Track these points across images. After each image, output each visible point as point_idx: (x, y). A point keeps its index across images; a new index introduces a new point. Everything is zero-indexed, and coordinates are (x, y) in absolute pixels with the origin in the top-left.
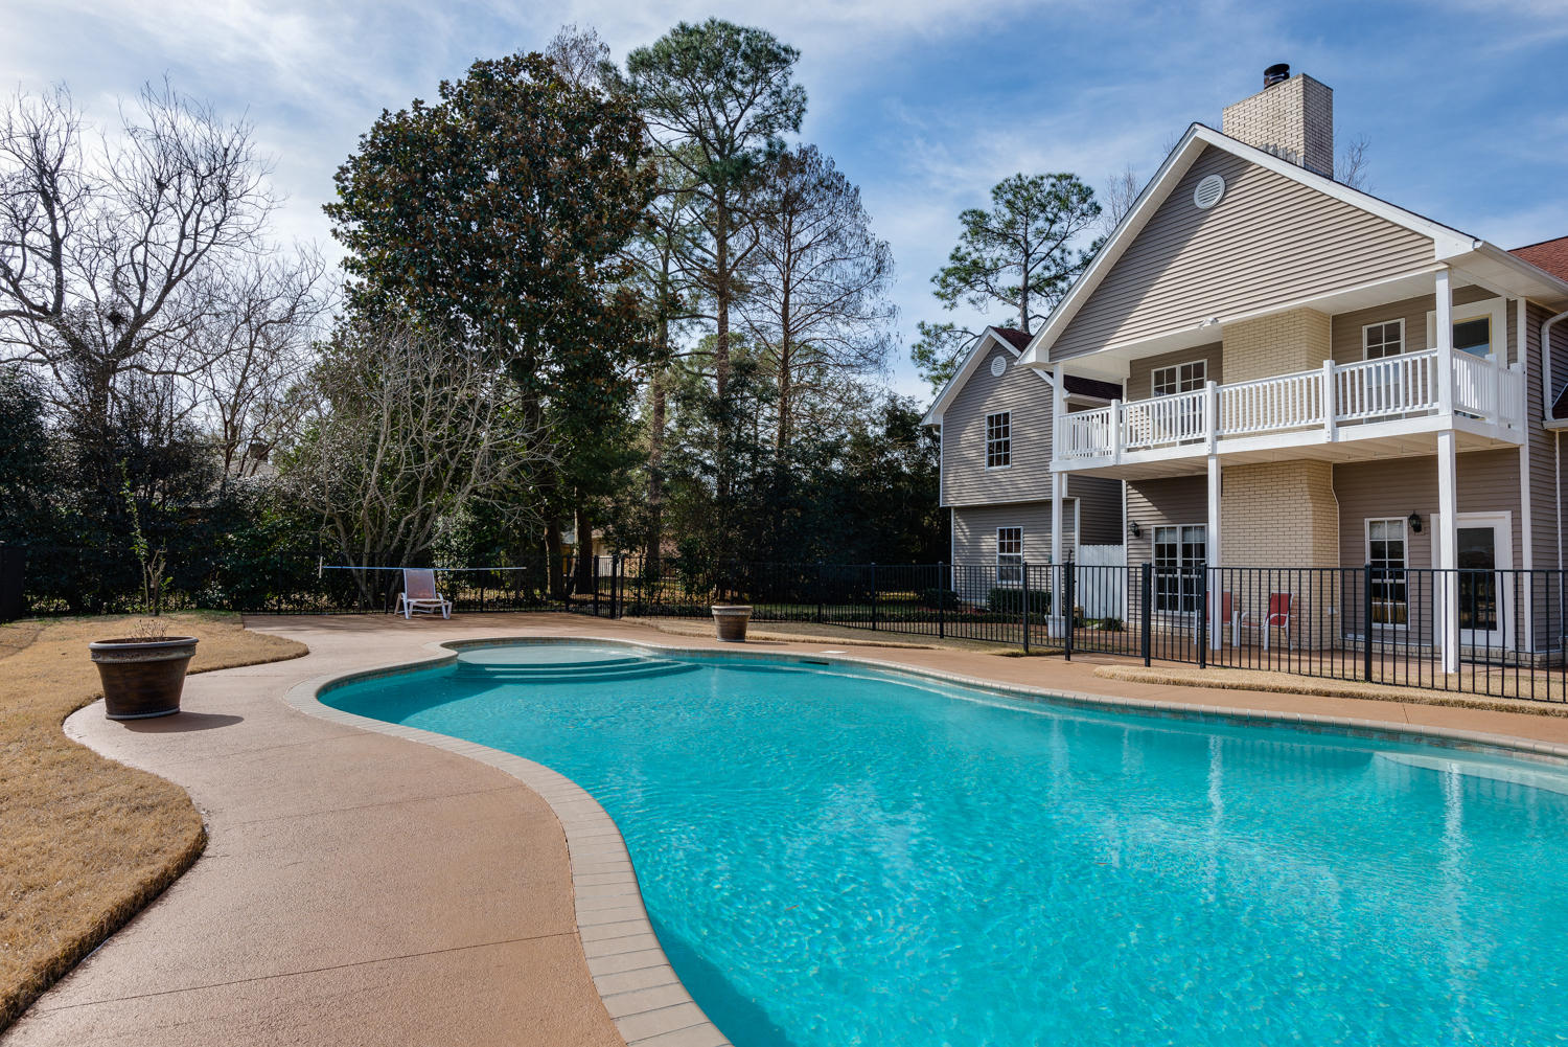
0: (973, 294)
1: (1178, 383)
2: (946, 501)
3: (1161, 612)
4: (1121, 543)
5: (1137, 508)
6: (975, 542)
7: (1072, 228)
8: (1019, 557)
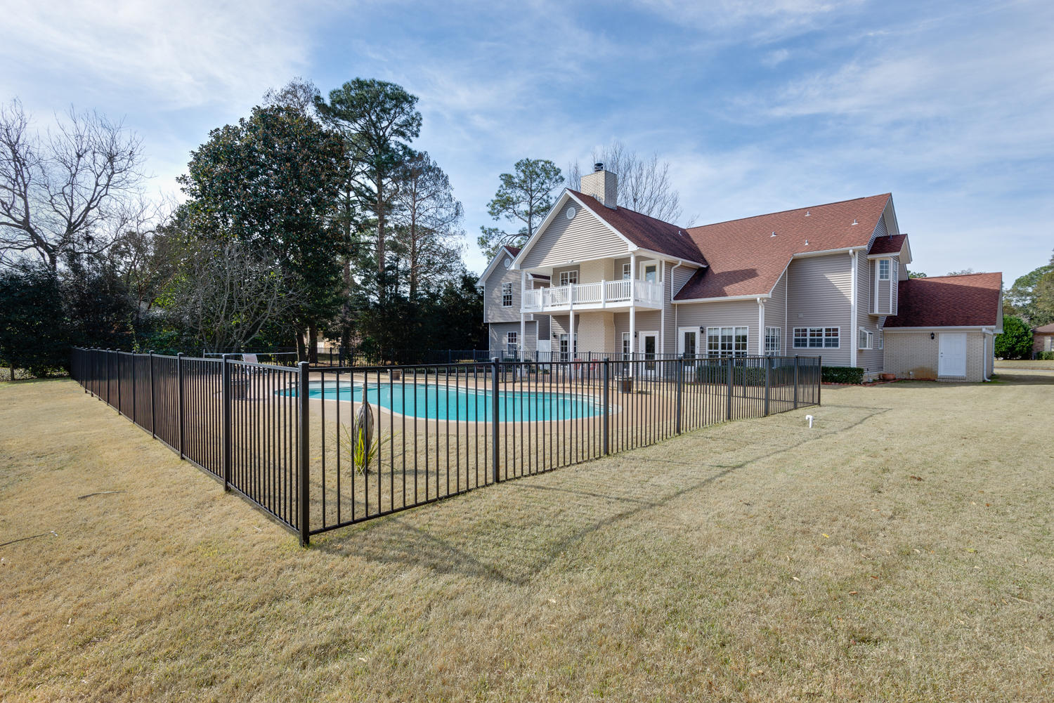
0: (507, 213)
1: (569, 278)
2: (486, 320)
4: (549, 339)
5: (555, 327)
6: (500, 339)
7: (551, 187)
8: (517, 345)
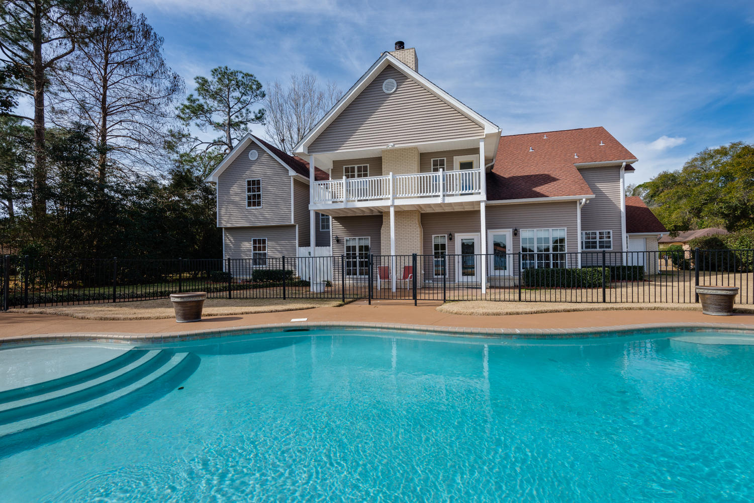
0: (198, 121)
1: (356, 173)
2: (220, 223)
3: (348, 276)
4: (329, 246)
5: (335, 229)
6: (238, 246)
7: (252, 100)
8: (265, 253)
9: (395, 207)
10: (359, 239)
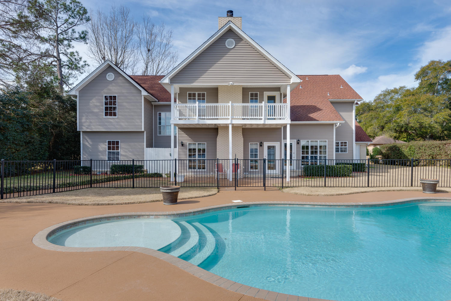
1: (197, 98)
2: (80, 128)
3: (190, 170)
5: (182, 137)
7: (78, 23)
8: (119, 152)
9: (233, 124)
10: (198, 144)
